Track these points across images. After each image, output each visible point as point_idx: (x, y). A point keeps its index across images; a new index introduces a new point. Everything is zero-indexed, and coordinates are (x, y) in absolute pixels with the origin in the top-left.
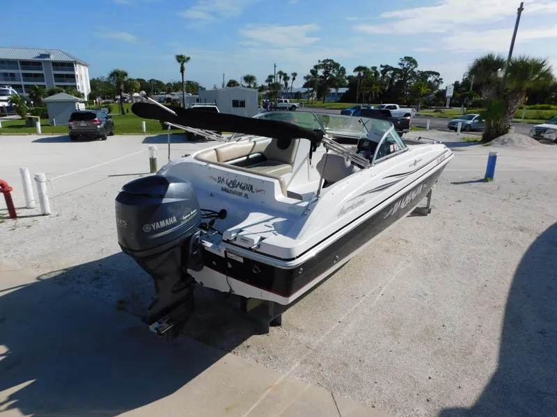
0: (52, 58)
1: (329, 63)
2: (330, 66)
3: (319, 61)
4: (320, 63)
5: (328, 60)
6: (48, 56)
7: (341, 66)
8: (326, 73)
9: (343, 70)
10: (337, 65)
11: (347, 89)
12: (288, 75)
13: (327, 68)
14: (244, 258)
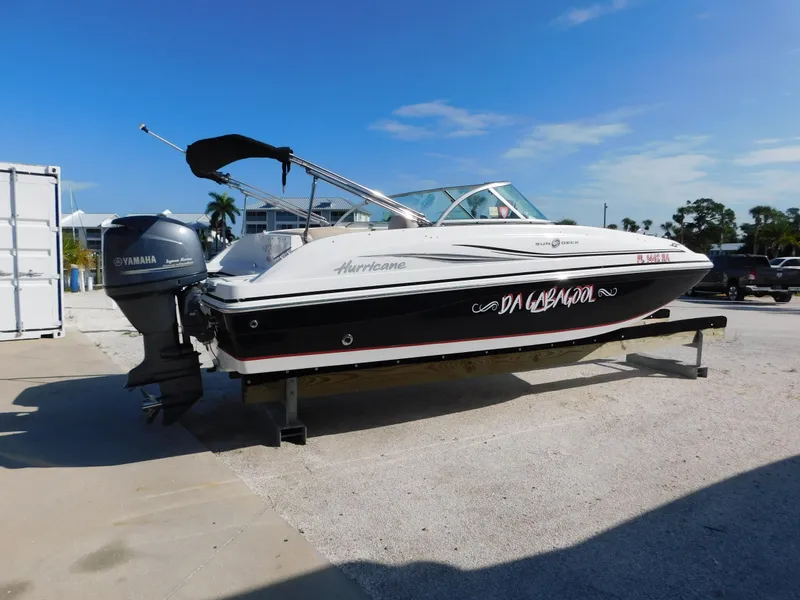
0: (333, 207)
1: (705, 204)
2: (708, 208)
3: (689, 202)
4: (690, 205)
5: (704, 200)
6: (329, 205)
7: (726, 208)
8: (700, 220)
9: (730, 214)
10: (718, 207)
11: (742, 245)
12: (637, 224)
13: (702, 212)
14: (212, 310)
